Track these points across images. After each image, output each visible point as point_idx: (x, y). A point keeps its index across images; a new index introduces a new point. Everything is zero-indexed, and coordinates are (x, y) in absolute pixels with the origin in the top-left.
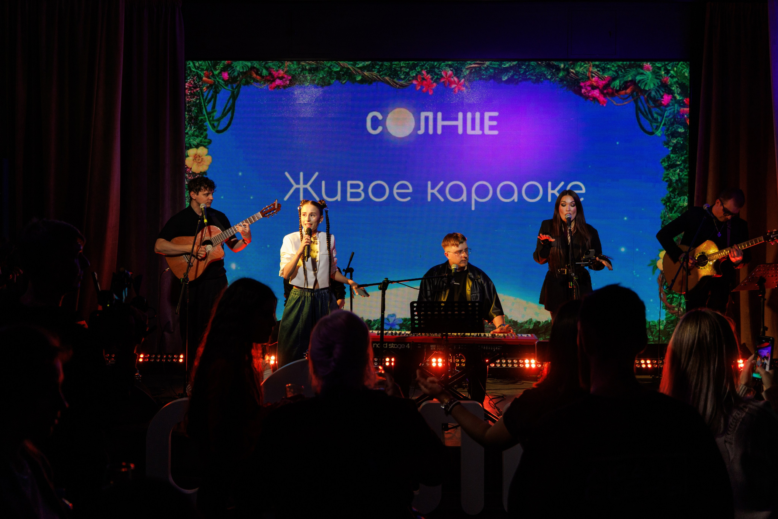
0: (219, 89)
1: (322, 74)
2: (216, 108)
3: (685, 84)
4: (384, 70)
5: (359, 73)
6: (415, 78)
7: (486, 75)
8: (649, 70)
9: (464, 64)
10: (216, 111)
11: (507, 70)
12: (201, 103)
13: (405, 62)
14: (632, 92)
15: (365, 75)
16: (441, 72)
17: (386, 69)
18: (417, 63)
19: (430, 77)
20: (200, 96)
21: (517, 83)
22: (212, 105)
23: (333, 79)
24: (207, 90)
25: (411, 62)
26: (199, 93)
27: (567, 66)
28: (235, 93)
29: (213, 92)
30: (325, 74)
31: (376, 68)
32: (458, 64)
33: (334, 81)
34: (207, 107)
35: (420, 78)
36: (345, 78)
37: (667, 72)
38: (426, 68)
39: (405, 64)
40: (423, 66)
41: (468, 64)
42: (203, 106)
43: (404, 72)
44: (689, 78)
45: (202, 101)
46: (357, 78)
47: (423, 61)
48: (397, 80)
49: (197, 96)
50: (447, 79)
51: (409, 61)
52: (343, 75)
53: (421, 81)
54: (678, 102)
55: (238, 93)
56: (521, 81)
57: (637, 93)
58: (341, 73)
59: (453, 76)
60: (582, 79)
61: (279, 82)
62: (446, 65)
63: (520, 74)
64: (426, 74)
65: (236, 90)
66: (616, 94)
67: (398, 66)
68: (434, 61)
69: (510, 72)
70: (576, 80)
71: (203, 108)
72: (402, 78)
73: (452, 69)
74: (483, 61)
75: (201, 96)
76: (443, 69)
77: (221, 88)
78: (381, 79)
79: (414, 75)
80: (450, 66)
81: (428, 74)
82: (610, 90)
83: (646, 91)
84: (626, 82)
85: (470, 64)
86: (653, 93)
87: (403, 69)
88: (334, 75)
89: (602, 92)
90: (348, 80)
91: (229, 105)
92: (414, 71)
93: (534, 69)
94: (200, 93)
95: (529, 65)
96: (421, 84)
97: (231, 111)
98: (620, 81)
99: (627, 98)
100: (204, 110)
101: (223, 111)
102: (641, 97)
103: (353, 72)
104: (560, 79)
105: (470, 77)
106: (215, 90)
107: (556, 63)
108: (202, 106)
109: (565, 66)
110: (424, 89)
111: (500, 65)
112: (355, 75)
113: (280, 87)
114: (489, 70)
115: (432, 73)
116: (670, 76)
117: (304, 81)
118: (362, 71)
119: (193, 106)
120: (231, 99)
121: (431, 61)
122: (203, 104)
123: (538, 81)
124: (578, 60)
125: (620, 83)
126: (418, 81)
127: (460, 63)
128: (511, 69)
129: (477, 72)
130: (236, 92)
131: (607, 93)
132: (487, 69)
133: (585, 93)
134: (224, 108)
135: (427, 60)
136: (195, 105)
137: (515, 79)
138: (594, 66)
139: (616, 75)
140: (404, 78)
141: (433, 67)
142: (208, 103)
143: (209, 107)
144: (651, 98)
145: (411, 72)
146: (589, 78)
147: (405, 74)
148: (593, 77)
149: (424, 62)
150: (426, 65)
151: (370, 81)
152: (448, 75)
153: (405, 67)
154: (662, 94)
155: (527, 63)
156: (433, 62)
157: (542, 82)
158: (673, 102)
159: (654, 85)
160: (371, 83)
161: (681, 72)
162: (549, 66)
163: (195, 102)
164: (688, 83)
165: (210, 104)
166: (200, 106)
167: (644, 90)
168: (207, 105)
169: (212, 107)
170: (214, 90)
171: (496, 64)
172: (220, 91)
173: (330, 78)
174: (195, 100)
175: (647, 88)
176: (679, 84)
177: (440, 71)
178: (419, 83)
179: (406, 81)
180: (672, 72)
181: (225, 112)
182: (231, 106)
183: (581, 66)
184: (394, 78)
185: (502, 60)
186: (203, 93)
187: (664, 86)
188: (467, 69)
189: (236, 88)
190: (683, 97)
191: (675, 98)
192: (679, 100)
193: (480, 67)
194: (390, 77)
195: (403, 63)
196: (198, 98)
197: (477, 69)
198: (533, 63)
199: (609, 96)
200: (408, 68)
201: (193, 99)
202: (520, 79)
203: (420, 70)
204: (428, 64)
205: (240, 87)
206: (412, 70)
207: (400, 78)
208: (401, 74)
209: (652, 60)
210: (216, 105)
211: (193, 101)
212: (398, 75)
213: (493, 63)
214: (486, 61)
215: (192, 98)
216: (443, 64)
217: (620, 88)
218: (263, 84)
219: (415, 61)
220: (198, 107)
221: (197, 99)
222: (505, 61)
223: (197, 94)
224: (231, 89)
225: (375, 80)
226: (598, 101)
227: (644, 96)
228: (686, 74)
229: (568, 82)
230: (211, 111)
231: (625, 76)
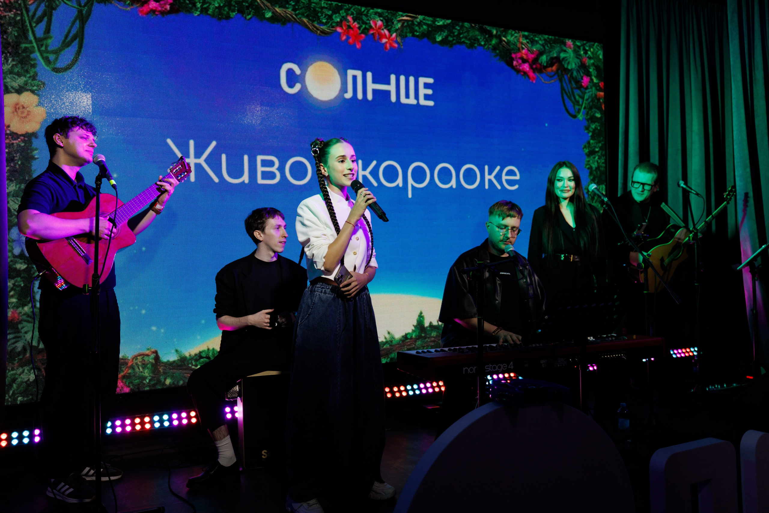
0: (56, 4)
1: (218, 3)
2: (51, 33)
3: (599, 66)
4: (301, 9)
5: (269, 8)
6: (339, 24)
7: (420, 32)
8: (571, 48)
9: (395, 14)
10: (52, 37)
11: (441, 28)
12: (25, 22)
13: (326, 2)
14: (558, 70)
15: (276, 11)
16: (370, 21)
17: (303, 7)
18: (341, 5)
19: (357, 26)
20: (21, 10)
21: (451, 46)
22: (44, 27)
23: (233, 11)
24: (33, 3)
25: (334, 3)
26: (20, 4)
27: (499, 33)
28: (84, 12)
29: (46, 6)
30: (222, 2)
31: (290, 4)
32: (388, 13)
33: (234, 14)
34: (35, 29)
35: (345, 25)
36: (250, 12)
37: (586, 52)
38: (352, 14)
39: (327, 4)
40: (348, 9)
41: (399, 15)
42: (29, 27)
43: (326, 15)
44: (602, 61)
45: (27, 19)
46: (266, 14)
47: (348, 4)
48: (318, 23)
49: (17, 10)
50: (377, 31)
51: (331, 1)
52: (248, 8)
53: (347, 29)
54: (595, 85)
55: (89, 13)
56: (455, 44)
57: (562, 72)
58: (244, 4)
59: (383, 27)
60: (513, 49)
61: (154, 5)
62: (376, 13)
63: (454, 36)
64: (352, 22)
65: (86, 8)
66: (544, 71)
67: (318, 6)
68: (362, 5)
69: (444, 32)
70: (508, 50)
71: (28, 30)
72: (323, 22)
73: (382, 19)
74: (416, 15)
75: (24, 10)
76: (372, 17)
77: (60, 3)
78: (297, 20)
79: (338, 20)
80: (380, 15)
81: (354, 22)
82: (538, 66)
83: (569, 70)
84: (552, 59)
85: (402, 16)
86: (575, 74)
87: (324, 10)
88: (234, 6)
89: (531, 67)
90: (253, 15)
91: (74, 31)
92: (337, 15)
93: (468, 31)
94: (22, 5)
95: (462, 27)
96: (346, 32)
97: (77, 40)
98: (547, 57)
99: (553, 76)
100: (30, 33)
101: (63, 38)
102: (565, 76)
103: (261, 6)
104: (493, 46)
105: (402, 31)
106: (49, 5)
107: (488, 28)
108: (26, 26)
109: (497, 32)
110: (351, 40)
111: (434, 22)
112: (263, 10)
113: (157, 13)
114: (422, 26)
115: (359, 20)
116: (588, 57)
117: (191, 8)
118: (272, 5)
119: (10, 24)
120: (78, 21)
121: (358, 5)
122: (27, 23)
123: (471, 46)
124: (509, 29)
125: (547, 59)
126: (342, 29)
127: (391, 13)
128: (445, 28)
129: (410, 26)
130: (86, 11)
131: (536, 69)
132: (420, 24)
133: (516, 66)
134: (65, 33)
135: (354, 4)
136: (14, 24)
137: (450, 41)
138: (524, 36)
139: (543, 49)
140: (326, 22)
141: (360, 13)
142: (37, 23)
143: (40, 29)
144: (573, 78)
145: (334, 16)
146: (519, 49)
147: (327, 17)
148: (523, 48)
149: (350, 5)
150: (352, 10)
151: (283, 20)
152: (378, 26)
153: (326, 8)
154: (582, 75)
155: (461, 24)
156: (359, 7)
157: (475, 47)
158: (591, 84)
159: (576, 64)
160: (284, 23)
161: (596, 54)
162: (483, 31)
163: (14, 18)
164: (602, 67)
165: (40, 25)
166: (22, 27)
167: (567, 69)
168: (35, 27)
169: (44, 30)
170: (47, 4)
171: (429, 20)
172: (57, 6)
173: (230, 9)
174: (13, 16)
175: (569, 67)
176: (595, 66)
177: (368, 20)
178: (345, 31)
179: (329, 27)
180: (589, 53)
181: (67, 41)
182: (77, 32)
183: (512, 35)
184: (314, 21)
185: (435, 15)
186: (28, 6)
187: (583, 66)
188: (399, 21)
189: (85, 6)
190: (599, 80)
191: (592, 80)
192: (596, 83)
193: (412, 21)
194: (309, 19)
195: (324, 3)
196: (19, 12)
197: (410, 23)
198: (466, 25)
199: (538, 72)
200: (330, 10)
201: (10, 14)
202: (454, 42)
203: (345, 14)
204: (354, 9)
205: (92, 4)
206: (336, 13)
207: (321, 21)
208: (322, 17)
209: (574, 38)
210: (52, 27)
211: (10, 17)
212: (319, 18)
213: (427, 18)
214: (419, 15)
215: (6, 12)
216: (371, 11)
217: (547, 64)
218: (129, 4)
219: (339, 2)
220: (19, 28)
221: (16, 15)
222: (439, 18)
223: (17, 6)
224: (76, 6)
225: (289, 20)
226: (528, 76)
227: (567, 75)
228: (601, 57)
229: (500, 51)
230: (42, 36)
231: (550, 52)
